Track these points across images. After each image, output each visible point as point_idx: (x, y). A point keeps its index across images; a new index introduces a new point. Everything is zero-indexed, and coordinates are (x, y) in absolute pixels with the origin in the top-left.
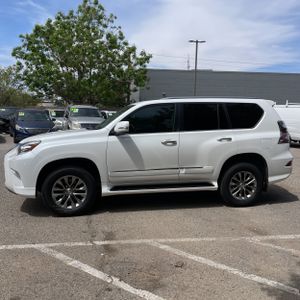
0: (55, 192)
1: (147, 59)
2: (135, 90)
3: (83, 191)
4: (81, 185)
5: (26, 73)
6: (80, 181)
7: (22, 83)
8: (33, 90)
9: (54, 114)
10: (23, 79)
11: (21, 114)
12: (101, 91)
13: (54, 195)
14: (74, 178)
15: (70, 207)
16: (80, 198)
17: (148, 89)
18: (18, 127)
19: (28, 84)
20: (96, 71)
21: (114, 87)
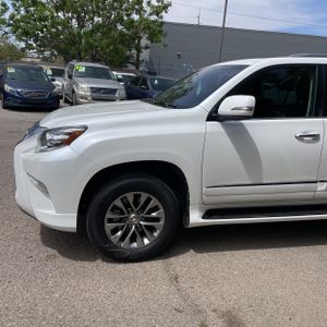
0: (110, 221)
1: (165, 8)
2: (147, 48)
3: (156, 219)
4: (155, 209)
5: (12, 17)
6: (154, 202)
7: (7, 29)
8: (21, 40)
9: (49, 72)
10: (9, 25)
11: (11, 70)
12: (108, 45)
13: (109, 226)
14: (144, 197)
15: (135, 245)
16: (152, 229)
17: (166, 46)
18: (7, 88)
19: (14, 32)
20: (100, 19)
21: (122, 42)
